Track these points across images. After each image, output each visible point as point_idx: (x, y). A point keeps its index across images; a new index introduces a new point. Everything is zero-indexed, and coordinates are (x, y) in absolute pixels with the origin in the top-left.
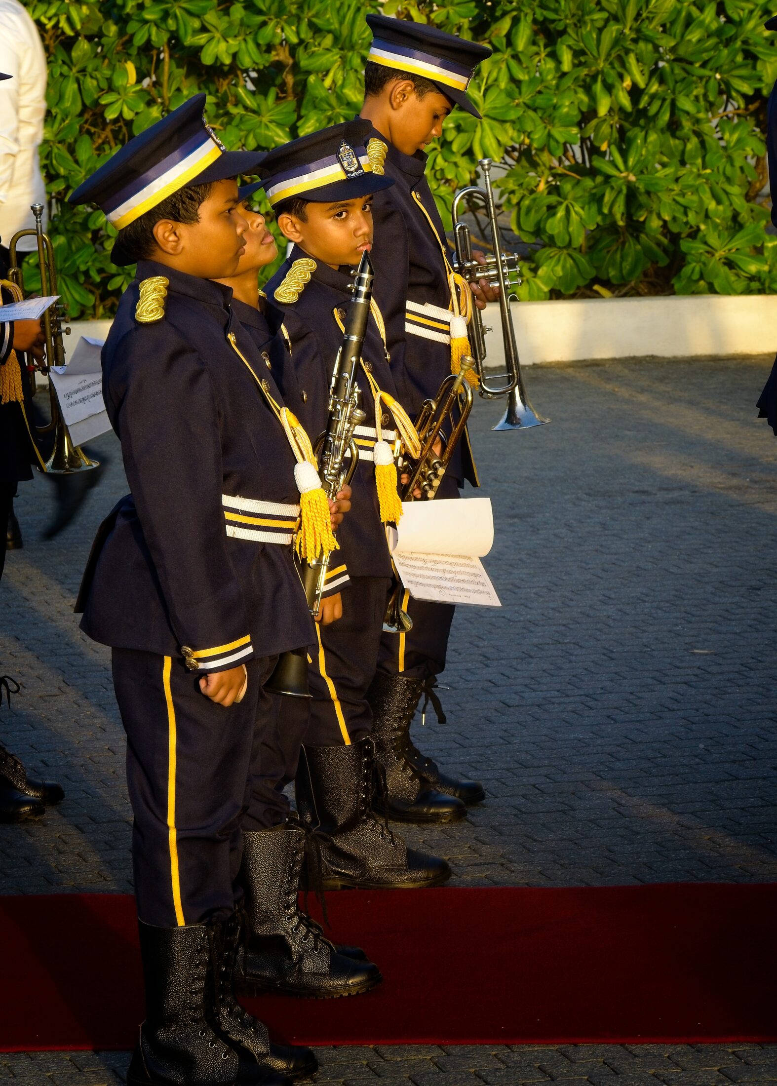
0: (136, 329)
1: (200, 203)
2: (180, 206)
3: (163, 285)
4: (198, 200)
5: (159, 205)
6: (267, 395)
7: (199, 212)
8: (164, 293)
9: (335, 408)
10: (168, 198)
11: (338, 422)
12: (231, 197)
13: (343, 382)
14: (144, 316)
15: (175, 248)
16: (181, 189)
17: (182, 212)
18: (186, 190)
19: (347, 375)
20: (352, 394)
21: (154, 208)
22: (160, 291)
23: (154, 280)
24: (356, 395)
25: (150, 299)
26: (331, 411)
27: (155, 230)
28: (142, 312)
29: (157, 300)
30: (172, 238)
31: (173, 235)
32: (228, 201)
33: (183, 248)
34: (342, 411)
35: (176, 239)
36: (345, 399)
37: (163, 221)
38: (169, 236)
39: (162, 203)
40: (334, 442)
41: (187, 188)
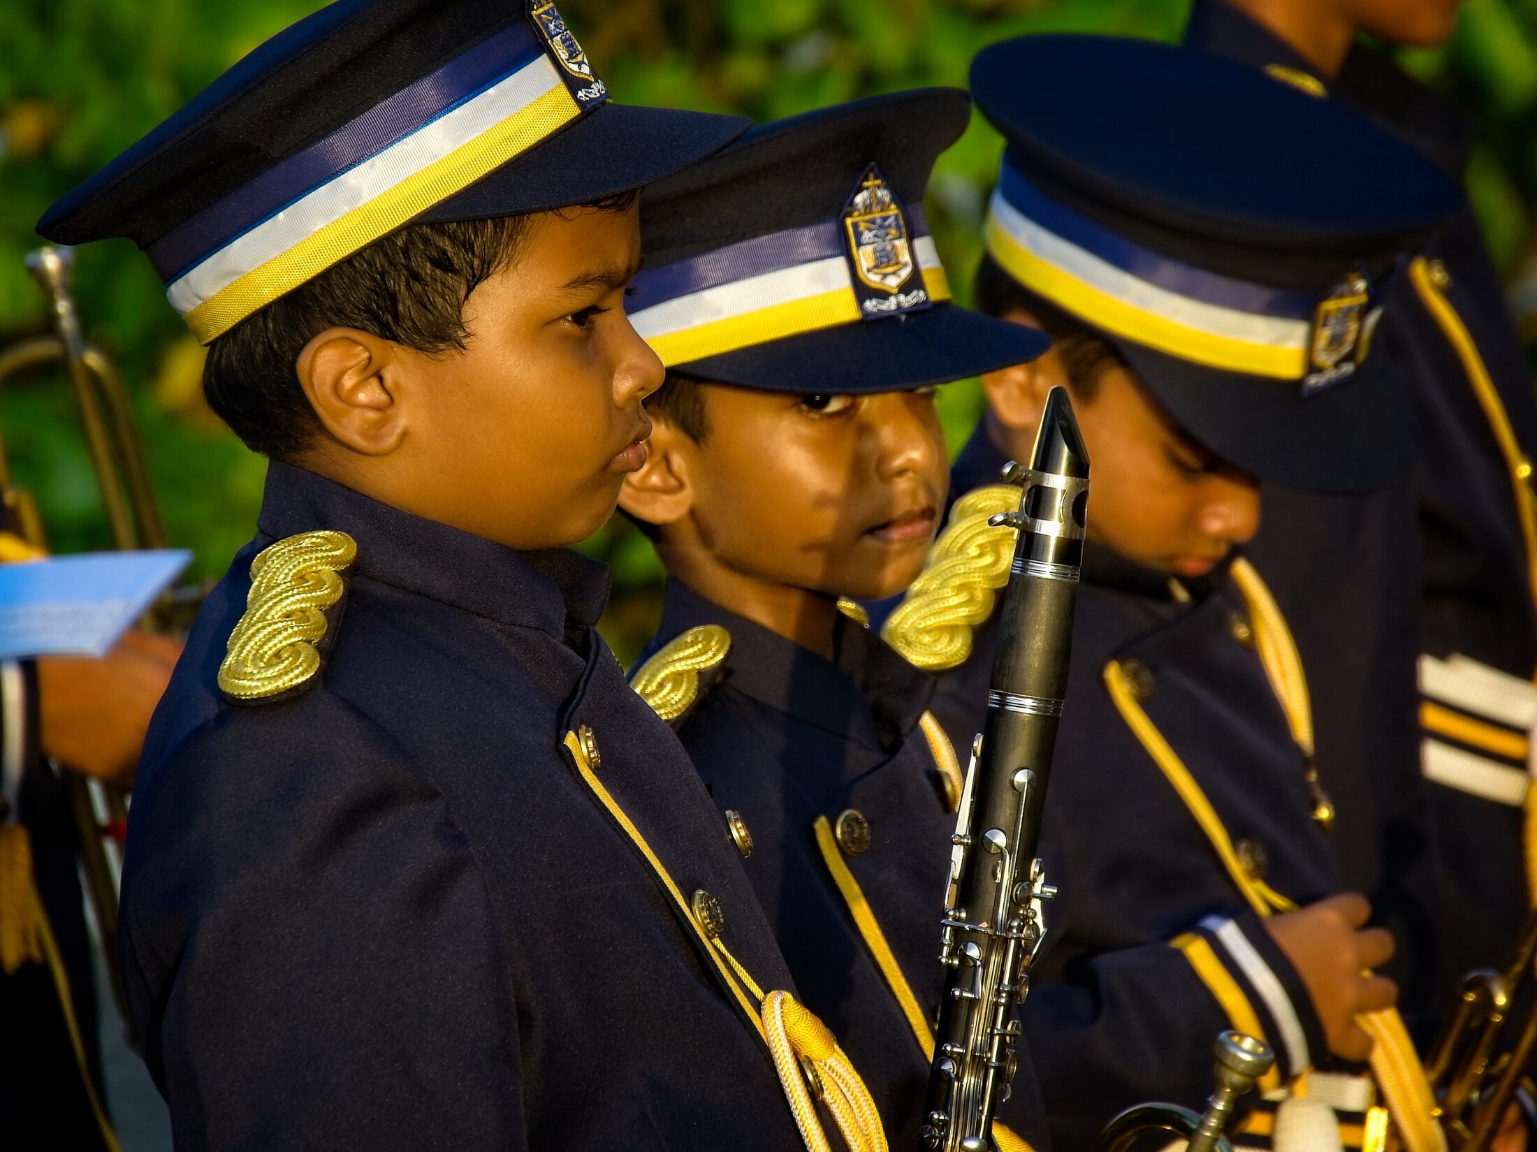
0: (221, 720)
1: (473, 282)
2: (397, 283)
3: (334, 561)
4: (467, 271)
5: (325, 276)
6: (716, 948)
7: (468, 312)
8: (331, 591)
9: (964, 958)
10: (359, 253)
11: (973, 1003)
12: (594, 266)
13: (989, 862)
14: (245, 676)
15: (374, 431)
16: (411, 227)
17: (406, 305)
18: (427, 230)
19: (1000, 839)
20: (1019, 902)
21: (310, 283)
22: (319, 584)
23: (306, 543)
24: (1036, 905)
25: (277, 612)
26: (950, 967)
27: (303, 362)
28: (241, 663)
29: (303, 614)
30: (369, 394)
31: (374, 382)
32: (579, 282)
33: (405, 434)
34: (985, 965)
35: (383, 397)
36: (993, 923)
37: (336, 333)
38: (357, 388)
39: (338, 267)
40: (960, 1079)
41: (431, 225)
